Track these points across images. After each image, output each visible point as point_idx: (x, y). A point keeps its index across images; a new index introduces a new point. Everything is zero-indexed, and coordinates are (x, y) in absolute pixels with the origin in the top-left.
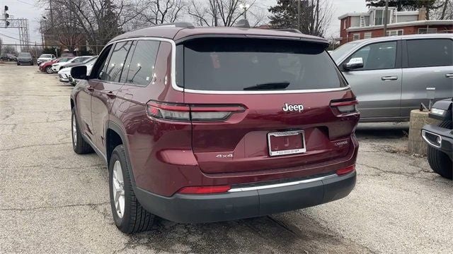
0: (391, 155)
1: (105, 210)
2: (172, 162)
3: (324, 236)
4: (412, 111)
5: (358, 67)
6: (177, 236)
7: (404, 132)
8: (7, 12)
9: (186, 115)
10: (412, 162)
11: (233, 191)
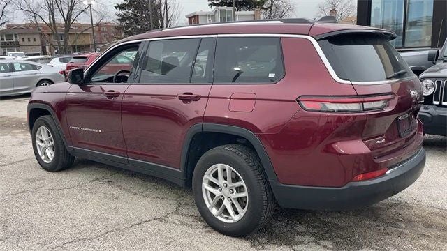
11: (388, 172)
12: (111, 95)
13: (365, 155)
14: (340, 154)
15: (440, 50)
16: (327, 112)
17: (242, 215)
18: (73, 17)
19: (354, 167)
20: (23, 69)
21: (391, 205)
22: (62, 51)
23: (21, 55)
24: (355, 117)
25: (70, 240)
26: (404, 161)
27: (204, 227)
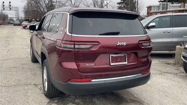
0: (167, 65)
1: (41, 87)
2: (66, 67)
3: (136, 101)
4: (177, 46)
5: (153, 27)
6: (71, 99)
7: (173, 55)
8: (10, 4)
9: (73, 46)
10: (176, 68)
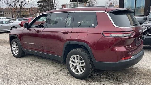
11: (132, 57)
12: (38, 32)
13: (125, 52)
14: (116, 51)
15: (148, 17)
16: (112, 37)
17: (83, 72)
18: (23, 5)
19: (121, 56)
20: (6, 23)
21: (132, 68)
22: (19, 17)
23: (5, 18)
24: (121, 39)
25: (25, 81)
26: (137, 54)
27: (70, 76)
